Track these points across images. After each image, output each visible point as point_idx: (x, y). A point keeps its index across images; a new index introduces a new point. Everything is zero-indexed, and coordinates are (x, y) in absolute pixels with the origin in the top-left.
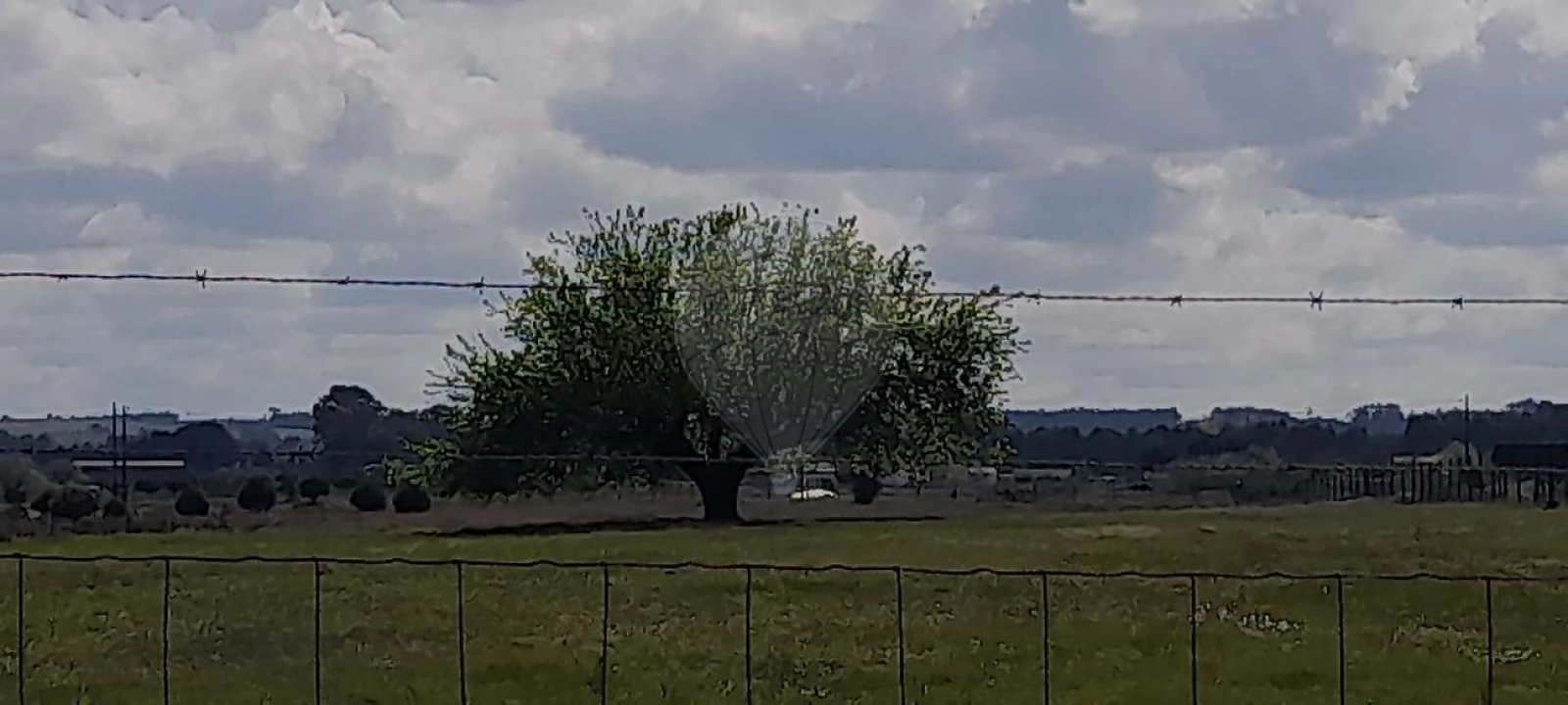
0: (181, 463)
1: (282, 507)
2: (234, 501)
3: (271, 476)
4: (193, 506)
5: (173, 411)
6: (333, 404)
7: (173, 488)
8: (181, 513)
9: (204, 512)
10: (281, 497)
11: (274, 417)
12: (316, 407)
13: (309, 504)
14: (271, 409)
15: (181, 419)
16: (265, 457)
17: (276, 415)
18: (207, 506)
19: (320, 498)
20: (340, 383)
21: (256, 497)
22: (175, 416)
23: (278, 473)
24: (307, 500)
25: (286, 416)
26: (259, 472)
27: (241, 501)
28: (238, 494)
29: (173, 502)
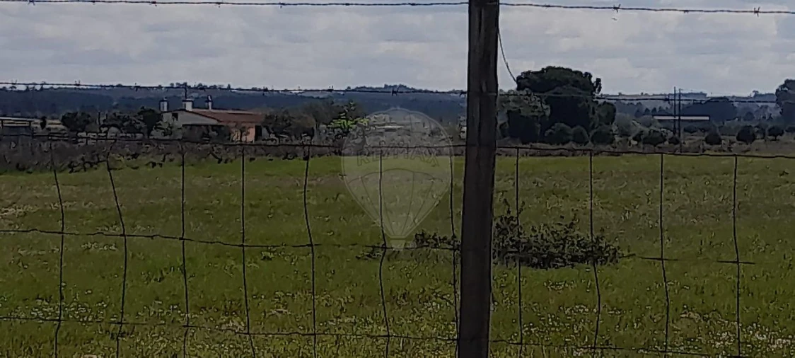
0: (707, 118)
1: (759, 141)
2: (734, 138)
3: (753, 125)
4: (714, 140)
5: (704, 92)
6: (786, 89)
7: (704, 130)
8: (707, 143)
9: (719, 142)
10: (759, 136)
11: (756, 95)
12: (777, 90)
13: (773, 140)
14: (754, 91)
15: (707, 96)
16: (749, 115)
17: (757, 94)
18: (720, 140)
19: (778, 137)
20: (789, 78)
21: (746, 136)
22: (705, 95)
23: (757, 124)
24: (771, 137)
25: (761, 95)
26: (748, 123)
27: (738, 139)
28: (737, 134)
29: (704, 138)
